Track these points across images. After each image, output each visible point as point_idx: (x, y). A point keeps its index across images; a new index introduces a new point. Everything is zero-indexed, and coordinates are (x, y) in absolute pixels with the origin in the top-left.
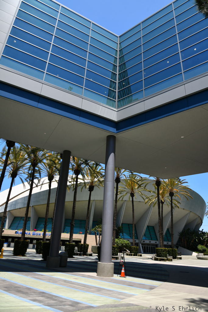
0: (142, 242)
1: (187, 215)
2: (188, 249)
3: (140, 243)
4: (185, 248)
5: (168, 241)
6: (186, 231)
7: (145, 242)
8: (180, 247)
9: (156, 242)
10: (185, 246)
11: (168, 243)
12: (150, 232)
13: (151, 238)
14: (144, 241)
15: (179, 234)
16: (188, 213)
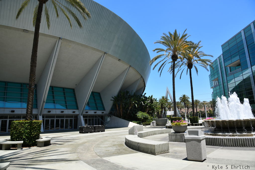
0: (45, 112)
1: (124, 71)
2: (125, 118)
3: (40, 115)
4: (120, 117)
5: (97, 110)
6: (122, 94)
7: (51, 113)
8: (114, 117)
9: (74, 112)
10: (121, 115)
11: (95, 113)
12: (65, 97)
13: (66, 106)
14: (49, 112)
15: (113, 99)
16: (126, 69)
